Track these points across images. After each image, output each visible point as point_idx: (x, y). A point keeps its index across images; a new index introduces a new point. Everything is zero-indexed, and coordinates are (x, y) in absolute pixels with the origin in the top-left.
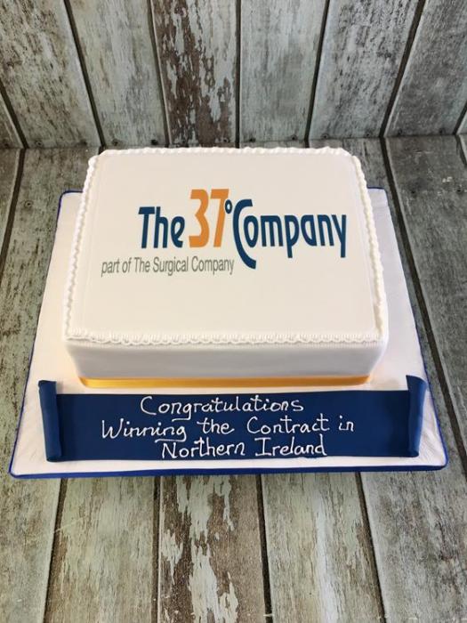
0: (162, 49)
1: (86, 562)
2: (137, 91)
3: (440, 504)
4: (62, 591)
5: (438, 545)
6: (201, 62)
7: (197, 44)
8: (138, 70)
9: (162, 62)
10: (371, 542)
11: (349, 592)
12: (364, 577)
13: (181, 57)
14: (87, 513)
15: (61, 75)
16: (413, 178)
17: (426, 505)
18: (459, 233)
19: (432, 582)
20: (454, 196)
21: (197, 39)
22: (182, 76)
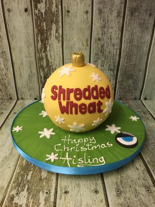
0: (39, 65)
2: (30, 79)
6: (51, 70)
7: (50, 63)
8: (31, 72)
9: (39, 70)
13: (45, 68)
15: (6, 73)
21: (50, 62)
22: (45, 75)
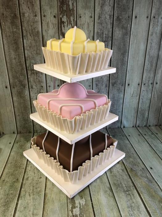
1: (52, 197)
3: (126, 183)
4: (47, 202)
5: (126, 189)
10: (112, 190)
11: (108, 198)
12: (111, 195)
14: (51, 189)
16: (113, 134)
17: (122, 183)
18: (124, 142)
19: (125, 195)
20: (122, 137)
